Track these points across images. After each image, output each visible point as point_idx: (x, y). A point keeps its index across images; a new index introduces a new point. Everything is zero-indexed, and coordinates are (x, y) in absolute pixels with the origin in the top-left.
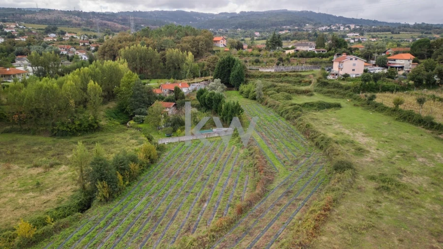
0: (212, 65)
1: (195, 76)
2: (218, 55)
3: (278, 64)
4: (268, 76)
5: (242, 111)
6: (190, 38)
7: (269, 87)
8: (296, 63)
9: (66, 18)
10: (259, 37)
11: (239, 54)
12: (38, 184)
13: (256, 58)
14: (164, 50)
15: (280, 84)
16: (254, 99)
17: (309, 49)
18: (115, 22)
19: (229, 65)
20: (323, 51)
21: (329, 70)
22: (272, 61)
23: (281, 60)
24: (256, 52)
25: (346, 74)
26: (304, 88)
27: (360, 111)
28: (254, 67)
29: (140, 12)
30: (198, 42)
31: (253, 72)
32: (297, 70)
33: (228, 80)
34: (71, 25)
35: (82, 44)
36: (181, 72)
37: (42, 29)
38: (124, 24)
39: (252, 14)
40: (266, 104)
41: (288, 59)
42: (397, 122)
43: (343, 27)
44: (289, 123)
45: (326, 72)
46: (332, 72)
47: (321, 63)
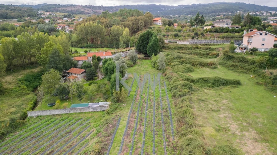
3: (193, 38)
4: (181, 48)
6: (133, 18)
7: (174, 59)
8: (209, 37)
11: (166, 30)
13: (177, 33)
15: (188, 56)
16: (158, 69)
17: (225, 26)
19: (148, 38)
20: (237, 28)
21: (239, 44)
22: (189, 35)
23: (196, 34)
25: (254, 48)
26: (209, 60)
28: (173, 40)
29: (128, 6)
30: (139, 21)
32: (209, 43)
33: (146, 51)
39: (199, 5)
40: (166, 75)
41: (202, 34)
43: (265, 13)
44: (173, 101)
45: (235, 46)
46: (241, 46)
47: (232, 37)
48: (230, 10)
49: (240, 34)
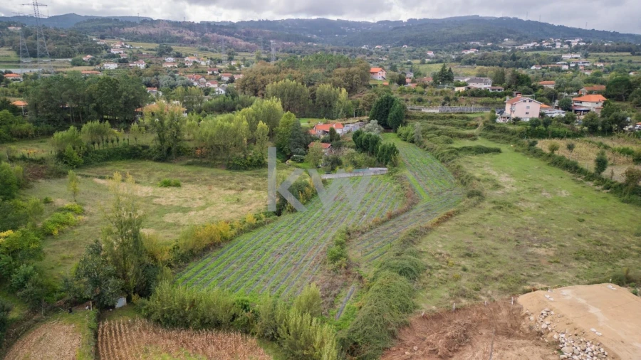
0: (368, 104)
1: (349, 116)
2: (375, 91)
3: (443, 104)
4: (430, 117)
5: (398, 152)
6: (342, 70)
7: (429, 130)
8: (464, 103)
9: (175, 33)
10: (433, 58)
11: (399, 91)
12: (238, 200)
13: (419, 96)
14: (313, 84)
15: (443, 127)
16: (412, 142)
17: (482, 86)
18: (236, 37)
19: (387, 105)
20: (499, 90)
21: (501, 113)
22: (437, 100)
23: (447, 99)
24: (420, 89)
25: (517, 118)
26: (467, 132)
27: (519, 156)
28: (416, 107)
29: (267, 22)
30: (353, 75)
31: (415, 113)
32: (465, 112)
33: (385, 121)
34: (183, 42)
35: (211, 73)
36: (333, 111)
37: (152, 50)
38: (247, 40)
39: (425, 23)
40: (424, 147)
41: (456, 99)
42: (547, 167)
43: (560, 44)
44: (443, 165)
45: (496, 114)
46: (503, 115)
47: (494, 103)
48: (489, 36)
49: (503, 99)
